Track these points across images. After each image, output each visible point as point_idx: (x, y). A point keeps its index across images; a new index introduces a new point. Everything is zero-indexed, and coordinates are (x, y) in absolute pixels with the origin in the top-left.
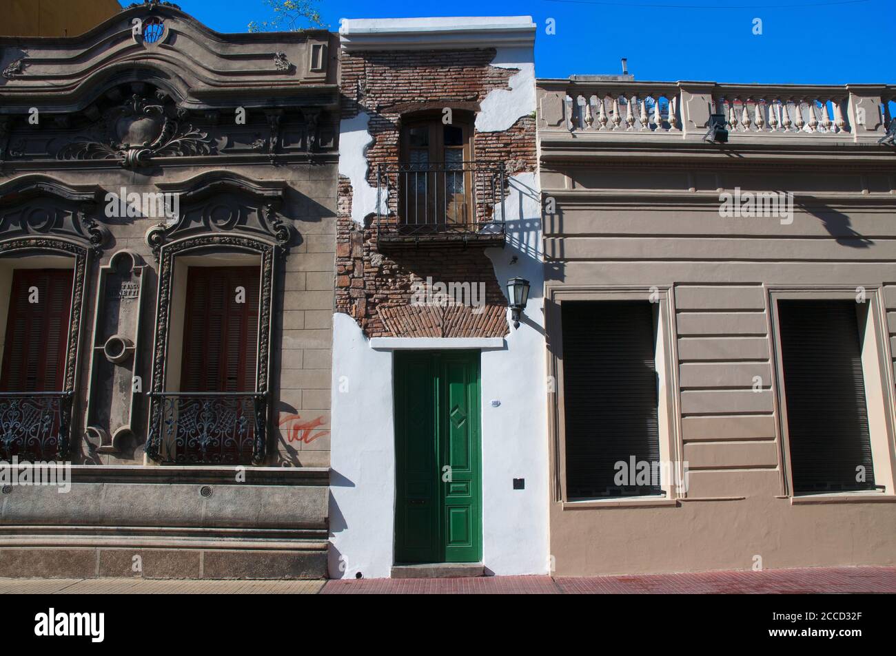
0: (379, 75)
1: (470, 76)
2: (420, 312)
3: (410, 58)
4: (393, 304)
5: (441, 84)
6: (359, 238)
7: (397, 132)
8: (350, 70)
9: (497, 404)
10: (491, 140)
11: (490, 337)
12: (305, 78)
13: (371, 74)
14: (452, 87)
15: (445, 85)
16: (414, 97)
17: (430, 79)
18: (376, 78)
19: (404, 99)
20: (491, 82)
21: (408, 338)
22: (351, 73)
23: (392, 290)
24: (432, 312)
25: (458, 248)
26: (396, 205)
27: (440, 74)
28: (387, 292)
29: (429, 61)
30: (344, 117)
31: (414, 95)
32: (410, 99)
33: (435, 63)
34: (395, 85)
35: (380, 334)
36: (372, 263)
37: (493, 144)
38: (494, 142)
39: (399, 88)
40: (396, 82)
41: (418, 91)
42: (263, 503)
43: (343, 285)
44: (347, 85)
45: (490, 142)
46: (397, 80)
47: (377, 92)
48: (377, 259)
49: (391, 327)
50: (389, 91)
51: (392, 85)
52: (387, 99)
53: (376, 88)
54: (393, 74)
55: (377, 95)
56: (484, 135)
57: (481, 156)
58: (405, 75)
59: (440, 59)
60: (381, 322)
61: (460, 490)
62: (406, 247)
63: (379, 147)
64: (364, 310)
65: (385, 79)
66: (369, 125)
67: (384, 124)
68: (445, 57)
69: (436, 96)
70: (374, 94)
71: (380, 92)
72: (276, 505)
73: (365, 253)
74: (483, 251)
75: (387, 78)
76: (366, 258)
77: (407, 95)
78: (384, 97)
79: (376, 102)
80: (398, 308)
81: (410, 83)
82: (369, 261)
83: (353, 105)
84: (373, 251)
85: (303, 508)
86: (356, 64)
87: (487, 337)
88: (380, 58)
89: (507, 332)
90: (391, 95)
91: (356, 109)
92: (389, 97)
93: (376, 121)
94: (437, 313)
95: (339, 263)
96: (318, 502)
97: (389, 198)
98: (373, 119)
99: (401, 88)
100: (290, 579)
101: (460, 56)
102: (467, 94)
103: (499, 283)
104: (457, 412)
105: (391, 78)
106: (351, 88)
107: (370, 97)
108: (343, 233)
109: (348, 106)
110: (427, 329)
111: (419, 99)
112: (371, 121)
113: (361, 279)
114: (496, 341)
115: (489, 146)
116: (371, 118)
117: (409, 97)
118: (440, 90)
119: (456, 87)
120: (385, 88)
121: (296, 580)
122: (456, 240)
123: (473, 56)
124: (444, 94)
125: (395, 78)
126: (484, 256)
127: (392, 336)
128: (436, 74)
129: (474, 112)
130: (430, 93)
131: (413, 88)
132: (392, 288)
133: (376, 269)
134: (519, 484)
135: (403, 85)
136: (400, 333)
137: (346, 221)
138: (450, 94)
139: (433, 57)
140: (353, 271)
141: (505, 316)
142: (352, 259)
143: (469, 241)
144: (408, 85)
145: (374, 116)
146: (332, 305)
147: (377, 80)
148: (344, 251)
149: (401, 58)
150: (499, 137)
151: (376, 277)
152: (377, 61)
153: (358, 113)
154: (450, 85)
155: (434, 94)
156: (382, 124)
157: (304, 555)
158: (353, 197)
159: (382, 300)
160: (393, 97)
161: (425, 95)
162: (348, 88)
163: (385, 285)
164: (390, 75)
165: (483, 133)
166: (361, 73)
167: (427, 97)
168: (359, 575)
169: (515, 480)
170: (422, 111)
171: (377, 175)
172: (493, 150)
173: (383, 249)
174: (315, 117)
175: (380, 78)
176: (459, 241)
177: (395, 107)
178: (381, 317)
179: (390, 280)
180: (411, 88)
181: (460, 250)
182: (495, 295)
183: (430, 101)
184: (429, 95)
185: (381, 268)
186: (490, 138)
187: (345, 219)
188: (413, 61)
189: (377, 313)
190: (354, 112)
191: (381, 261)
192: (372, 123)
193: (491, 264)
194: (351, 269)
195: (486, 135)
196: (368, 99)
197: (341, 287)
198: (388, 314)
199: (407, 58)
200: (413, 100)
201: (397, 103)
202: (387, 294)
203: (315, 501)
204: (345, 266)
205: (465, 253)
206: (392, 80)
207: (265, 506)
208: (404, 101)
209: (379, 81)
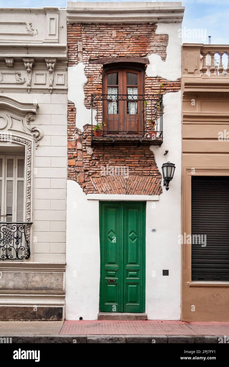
0: (90, 39)
1: (143, 41)
2: (114, 180)
3: (108, 28)
4: (99, 176)
5: (126, 46)
6: (80, 138)
7: (101, 76)
8: (73, 35)
9: (154, 230)
10: (155, 82)
11: (151, 195)
12: (45, 40)
13: (85, 39)
14: (132, 48)
15: (128, 47)
16: (111, 54)
17: (120, 43)
18: (88, 41)
19: (105, 55)
20: (156, 45)
21: (108, 195)
22: (73, 37)
23: (98, 168)
24: (121, 181)
25: (135, 145)
26: (101, 120)
27: (126, 39)
28: (96, 169)
29: (120, 31)
30: (70, 65)
31: (111, 53)
32: (108, 55)
33: (123, 32)
34: (99, 46)
35: (92, 192)
36: (88, 153)
37: (156, 84)
38: (157, 83)
39: (102, 48)
40: (100, 44)
41: (113, 50)
42: (30, 281)
43: (72, 164)
44: (71, 45)
45: (154, 83)
46: (101, 42)
47: (89, 50)
48: (90, 151)
49: (98, 188)
50: (96, 50)
51: (98, 46)
52: (95, 55)
53: (88, 48)
54: (98, 39)
55: (89, 52)
56: (151, 78)
57: (149, 92)
58: (105, 39)
59: (126, 30)
60: (93, 186)
61: (134, 275)
62: (106, 144)
63: (90, 85)
64: (83, 179)
65: (94, 42)
66: (84, 70)
67: (93, 71)
68: (129, 28)
69: (123, 54)
70: (88, 51)
71: (90, 50)
72: (37, 282)
73: (84, 147)
74: (149, 147)
75: (95, 41)
76: (84, 150)
77: (107, 53)
78: (93, 53)
79: (89, 57)
80: (102, 178)
81: (108, 45)
82: (86, 151)
83: (75, 58)
84: (88, 146)
85: (51, 283)
86: (75, 31)
87: (150, 195)
88: (90, 28)
89: (161, 193)
90: (97, 52)
91: (77, 61)
92: (96, 54)
93: (89, 68)
94: (123, 181)
95: (69, 152)
96: (59, 280)
97: (97, 116)
98: (86, 67)
99: (103, 48)
100: (45, 321)
101: (138, 28)
102: (141, 52)
103: (157, 165)
104: (133, 234)
105: (97, 41)
106: (74, 47)
107: (85, 53)
108: (71, 135)
109: (72, 58)
110: (118, 190)
111: (114, 55)
112: (85, 68)
113: (82, 162)
114: (155, 197)
115: (153, 86)
116: (86, 66)
117: (108, 54)
118: (126, 50)
119: (135, 48)
120: (94, 48)
121: (47, 321)
122: (135, 141)
123: (146, 28)
124: (129, 53)
125: (100, 42)
126: (149, 150)
127: (99, 193)
128: (124, 39)
129: (145, 64)
130: (120, 51)
131: (110, 48)
132: (98, 167)
133: (90, 156)
134: (166, 273)
135: (104, 46)
136: (103, 191)
137: (73, 128)
138: (131, 53)
139: (122, 28)
140: (77, 157)
141: (160, 183)
142: (76, 150)
143: (142, 141)
144: (107, 46)
145: (87, 65)
146: (66, 176)
147: (89, 42)
148: (72, 146)
149: (103, 29)
150: (159, 80)
151: (90, 161)
152: (88, 30)
153: (78, 63)
154: (132, 47)
155: (122, 53)
156: (92, 71)
157: (52, 308)
158: (76, 115)
159: (93, 173)
160: (98, 54)
161: (117, 53)
162: (72, 47)
163: (94, 165)
164: (96, 39)
165: (150, 77)
166: (79, 37)
167: (118, 54)
168: (81, 318)
169: (164, 271)
170: (115, 63)
171: (90, 102)
172: (156, 88)
173: (94, 145)
174: (53, 65)
175: (90, 41)
176: (137, 141)
177: (99, 60)
178: (93, 183)
179: (97, 163)
180: (109, 48)
181: (136, 146)
182: (155, 172)
183: (120, 56)
184: (120, 53)
185: (92, 155)
186: (154, 81)
187: (72, 127)
188: (110, 31)
189: (90, 180)
190: (76, 63)
191: (92, 152)
192: (86, 70)
193: (153, 154)
194: (76, 155)
195: (152, 79)
196: (84, 54)
197: (70, 166)
198: (97, 181)
199: (106, 28)
200: (111, 55)
201: (100, 58)
202: (96, 170)
203: (58, 280)
204: (72, 154)
205: (139, 148)
206: (98, 43)
207: (31, 282)
208: (105, 56)
209: (90, 43)
